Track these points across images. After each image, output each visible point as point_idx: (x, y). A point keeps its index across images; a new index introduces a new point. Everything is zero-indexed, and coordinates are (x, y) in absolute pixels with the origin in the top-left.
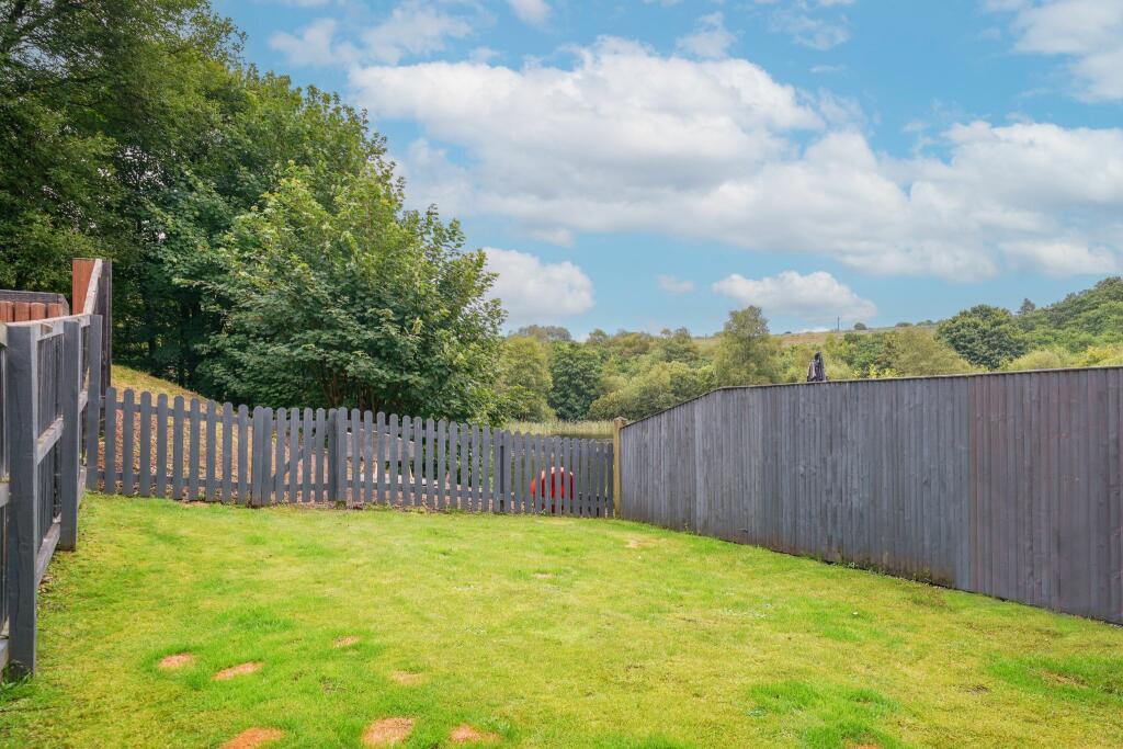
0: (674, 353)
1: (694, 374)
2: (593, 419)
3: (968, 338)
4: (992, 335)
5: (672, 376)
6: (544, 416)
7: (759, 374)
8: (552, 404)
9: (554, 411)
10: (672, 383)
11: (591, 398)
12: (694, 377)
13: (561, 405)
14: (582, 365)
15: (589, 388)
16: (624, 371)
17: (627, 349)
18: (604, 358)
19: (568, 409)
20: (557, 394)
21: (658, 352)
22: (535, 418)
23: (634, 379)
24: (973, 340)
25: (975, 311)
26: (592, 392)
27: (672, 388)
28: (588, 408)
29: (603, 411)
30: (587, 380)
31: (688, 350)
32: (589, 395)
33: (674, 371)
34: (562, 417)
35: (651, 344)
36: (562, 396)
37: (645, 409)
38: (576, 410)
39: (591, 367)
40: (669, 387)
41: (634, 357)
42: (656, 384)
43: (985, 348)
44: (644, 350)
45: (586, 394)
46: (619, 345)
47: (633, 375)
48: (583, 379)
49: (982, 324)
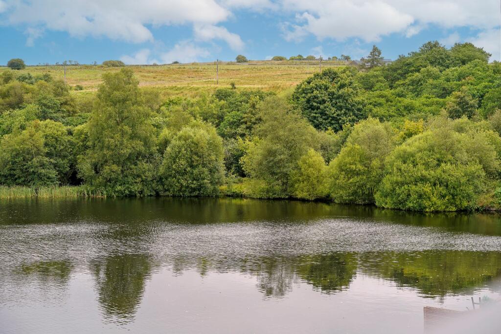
0: (49, 107)
1: (70, 133)
3: (320, 99)
4: (339, 97)
5: (46, 137)
7: (133, 137)
10: (46, 145)
12: (70, 138)
21: (33, 107)
24: (324, 101)
25: (325, 74)
31: (66, 103)
33: (48, 131)
35: (26, 96)
37: (18, 172)
43: (334, 110)
44: (18, 104)
49: (331, 86)
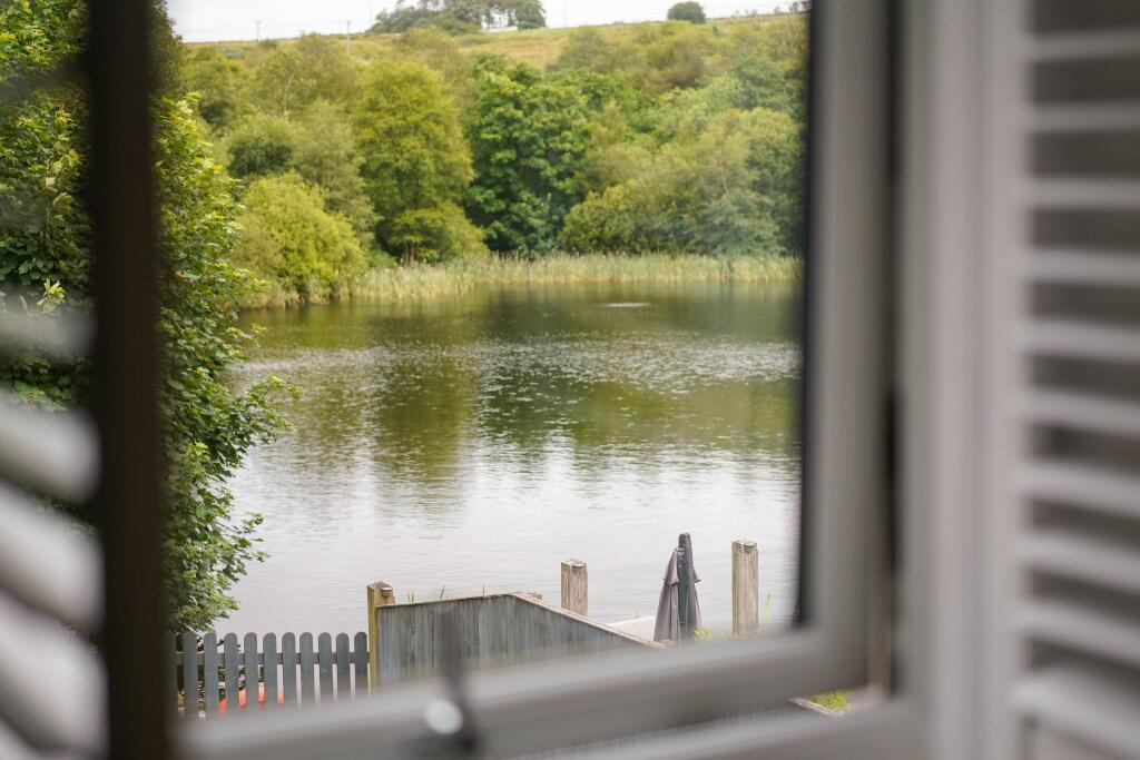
0: (759, 83)
2: (573, 248)
6: (457, 246)
8: (476, 214)
9: (480, 232)
11: (565, 200)
13: (499, 215)
14: (545, 118)
15: (560, 177)
16: (646, 130)
17: (655, 73)
18: (597, 99)
19: (515, 226)
20: (490, 193)
21: (725, 82)
22: (434, 253)
23: (667, 148)
26: (566, 185)
27: (754, 175)
28: (561, 223)
29: (596, 232)
30: (553, 156)
32: (562, 192)
33: (758, 133)
34: (500, 245)
35: (708, 61)
36: (500, 196)
38: (532, 229)
39: (564, 126)
40: (744, 172)
41: (669, 96)
42: (713, 165)
45: (553, 190)
46: (636, 62)
47: (663, 139)
48: (545, 157)
